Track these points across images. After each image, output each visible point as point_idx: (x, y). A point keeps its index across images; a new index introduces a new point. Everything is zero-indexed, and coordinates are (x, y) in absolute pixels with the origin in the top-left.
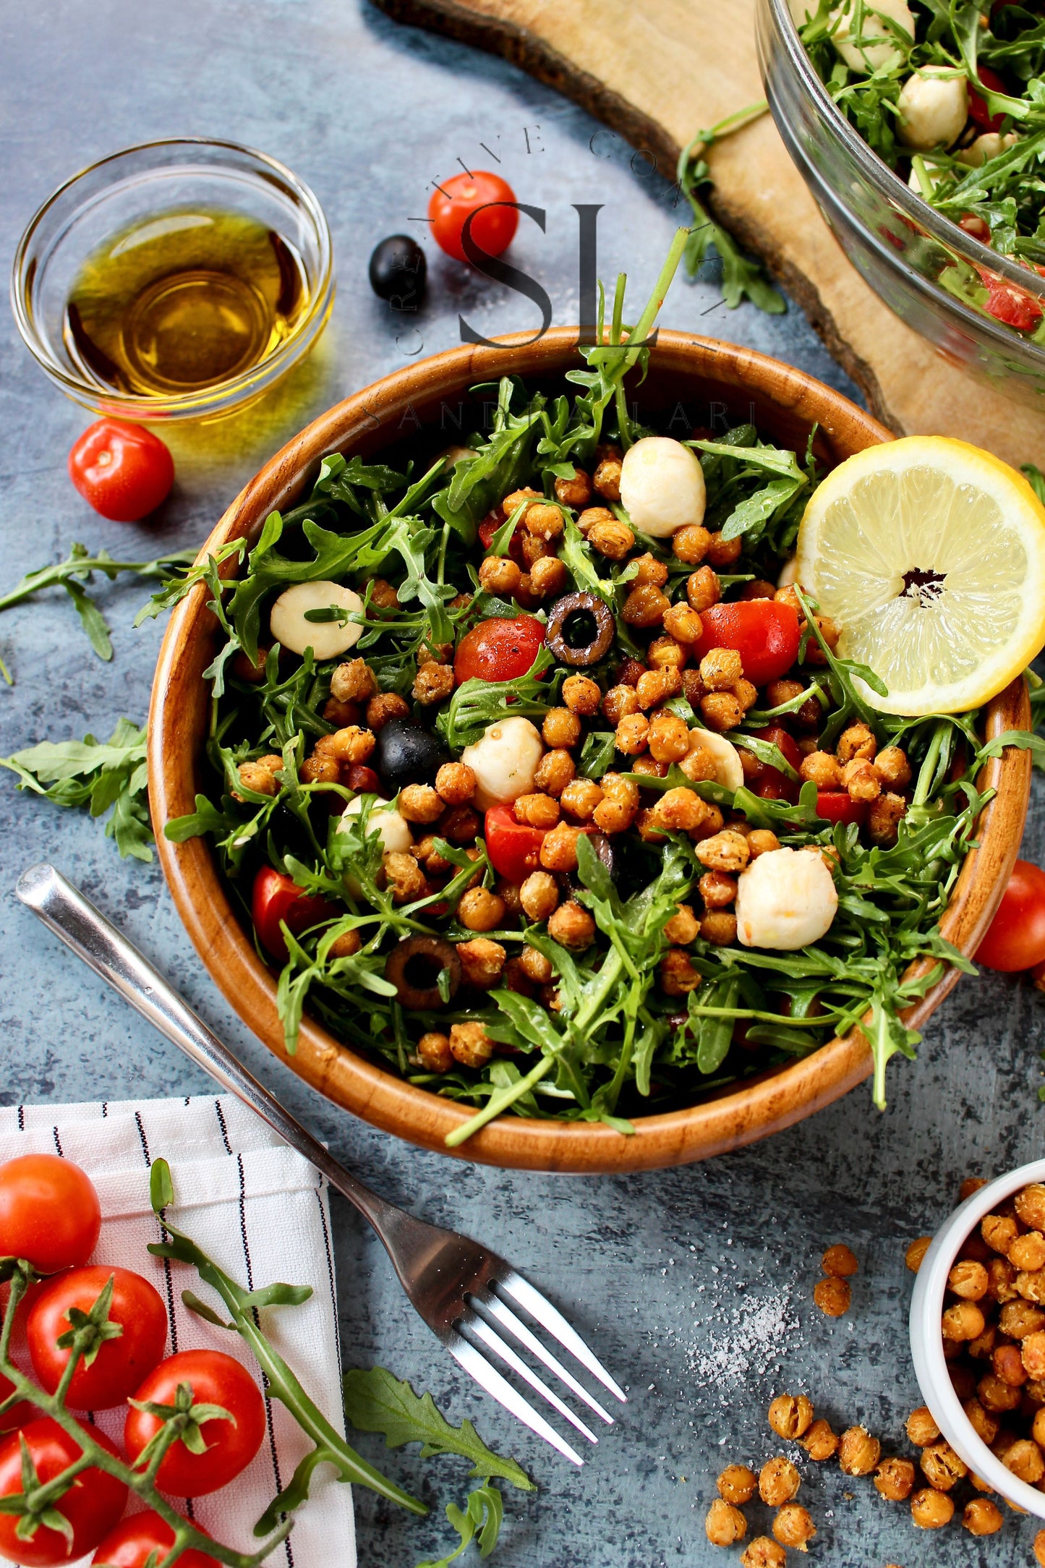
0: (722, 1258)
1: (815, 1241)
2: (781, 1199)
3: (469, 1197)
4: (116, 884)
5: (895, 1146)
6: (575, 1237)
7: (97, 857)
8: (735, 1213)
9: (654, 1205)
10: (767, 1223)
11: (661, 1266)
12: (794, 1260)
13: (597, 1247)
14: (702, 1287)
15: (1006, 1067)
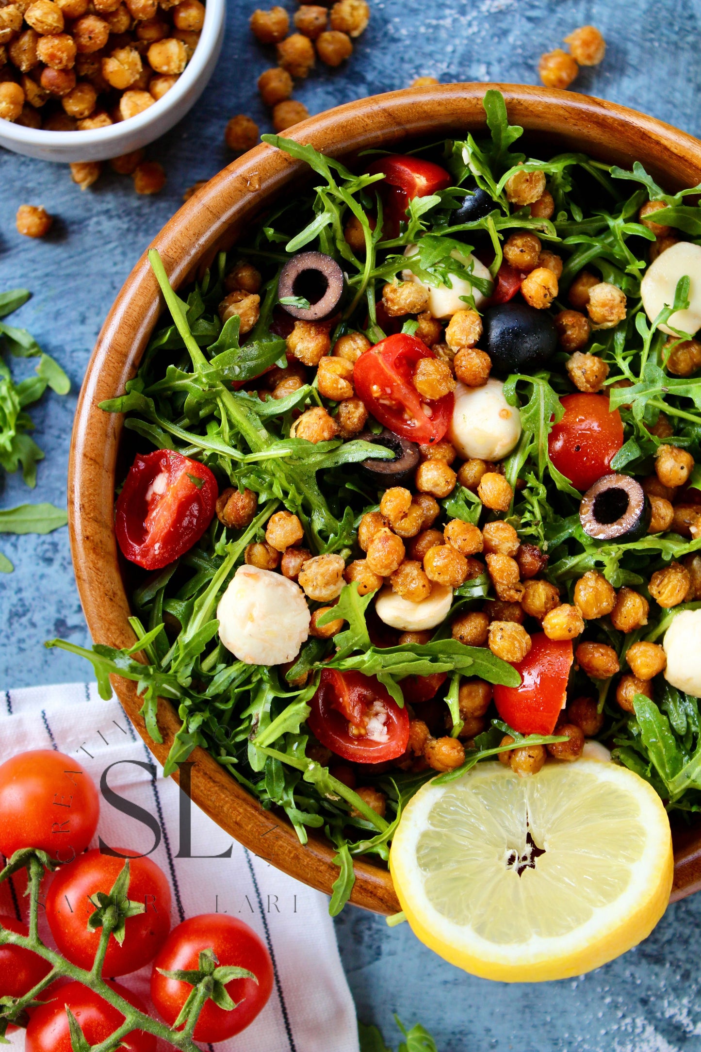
0: (627, 973)
2: (683, 920)
4: (44, 613)
7: (23, 585)
10: (669, 942)
12: (693, 975)
14: (608, 1000)
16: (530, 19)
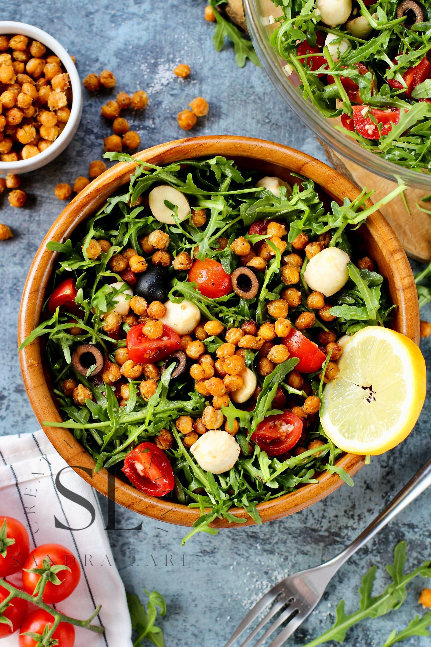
0: (257, 560)
1: (298, 549)
2: (283, 532)
3: (141, 541)
5: (334, 504)
6: (190, 555)
8: (263, 540)
9: (225, 538)
10: (277, 543)
11: (230, 565)
12: (289, 558)
13: (201, 559)
14: (249, 574)
15: (384, 464)
16: (172, 95)
